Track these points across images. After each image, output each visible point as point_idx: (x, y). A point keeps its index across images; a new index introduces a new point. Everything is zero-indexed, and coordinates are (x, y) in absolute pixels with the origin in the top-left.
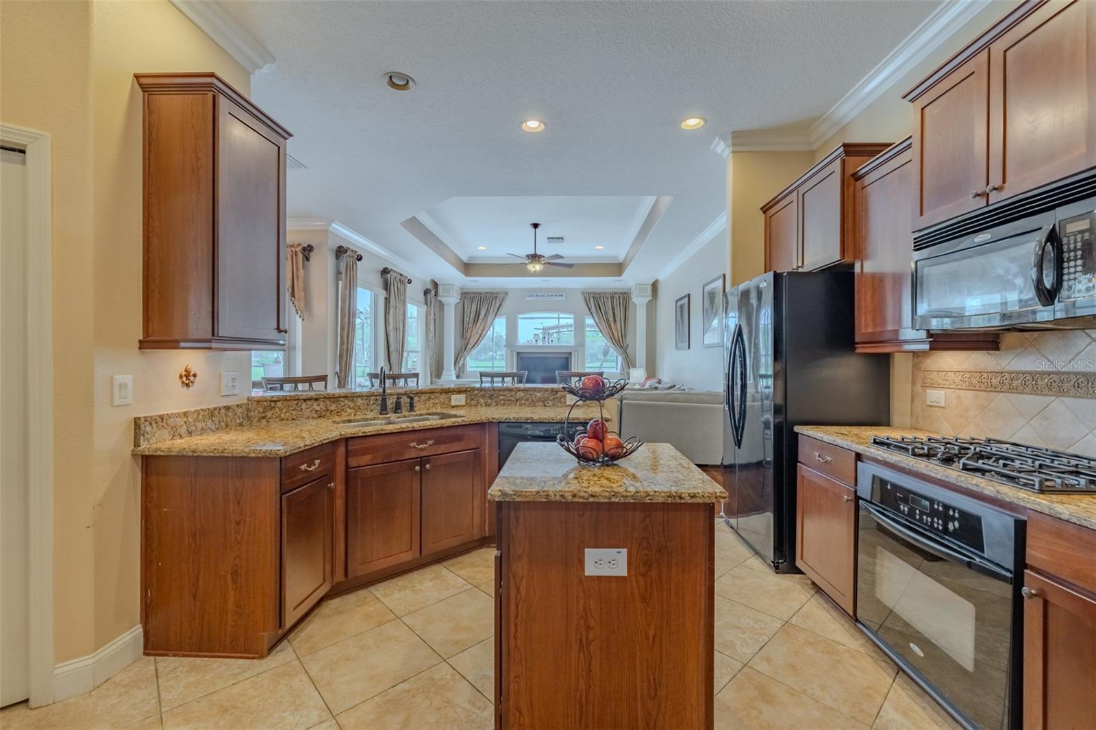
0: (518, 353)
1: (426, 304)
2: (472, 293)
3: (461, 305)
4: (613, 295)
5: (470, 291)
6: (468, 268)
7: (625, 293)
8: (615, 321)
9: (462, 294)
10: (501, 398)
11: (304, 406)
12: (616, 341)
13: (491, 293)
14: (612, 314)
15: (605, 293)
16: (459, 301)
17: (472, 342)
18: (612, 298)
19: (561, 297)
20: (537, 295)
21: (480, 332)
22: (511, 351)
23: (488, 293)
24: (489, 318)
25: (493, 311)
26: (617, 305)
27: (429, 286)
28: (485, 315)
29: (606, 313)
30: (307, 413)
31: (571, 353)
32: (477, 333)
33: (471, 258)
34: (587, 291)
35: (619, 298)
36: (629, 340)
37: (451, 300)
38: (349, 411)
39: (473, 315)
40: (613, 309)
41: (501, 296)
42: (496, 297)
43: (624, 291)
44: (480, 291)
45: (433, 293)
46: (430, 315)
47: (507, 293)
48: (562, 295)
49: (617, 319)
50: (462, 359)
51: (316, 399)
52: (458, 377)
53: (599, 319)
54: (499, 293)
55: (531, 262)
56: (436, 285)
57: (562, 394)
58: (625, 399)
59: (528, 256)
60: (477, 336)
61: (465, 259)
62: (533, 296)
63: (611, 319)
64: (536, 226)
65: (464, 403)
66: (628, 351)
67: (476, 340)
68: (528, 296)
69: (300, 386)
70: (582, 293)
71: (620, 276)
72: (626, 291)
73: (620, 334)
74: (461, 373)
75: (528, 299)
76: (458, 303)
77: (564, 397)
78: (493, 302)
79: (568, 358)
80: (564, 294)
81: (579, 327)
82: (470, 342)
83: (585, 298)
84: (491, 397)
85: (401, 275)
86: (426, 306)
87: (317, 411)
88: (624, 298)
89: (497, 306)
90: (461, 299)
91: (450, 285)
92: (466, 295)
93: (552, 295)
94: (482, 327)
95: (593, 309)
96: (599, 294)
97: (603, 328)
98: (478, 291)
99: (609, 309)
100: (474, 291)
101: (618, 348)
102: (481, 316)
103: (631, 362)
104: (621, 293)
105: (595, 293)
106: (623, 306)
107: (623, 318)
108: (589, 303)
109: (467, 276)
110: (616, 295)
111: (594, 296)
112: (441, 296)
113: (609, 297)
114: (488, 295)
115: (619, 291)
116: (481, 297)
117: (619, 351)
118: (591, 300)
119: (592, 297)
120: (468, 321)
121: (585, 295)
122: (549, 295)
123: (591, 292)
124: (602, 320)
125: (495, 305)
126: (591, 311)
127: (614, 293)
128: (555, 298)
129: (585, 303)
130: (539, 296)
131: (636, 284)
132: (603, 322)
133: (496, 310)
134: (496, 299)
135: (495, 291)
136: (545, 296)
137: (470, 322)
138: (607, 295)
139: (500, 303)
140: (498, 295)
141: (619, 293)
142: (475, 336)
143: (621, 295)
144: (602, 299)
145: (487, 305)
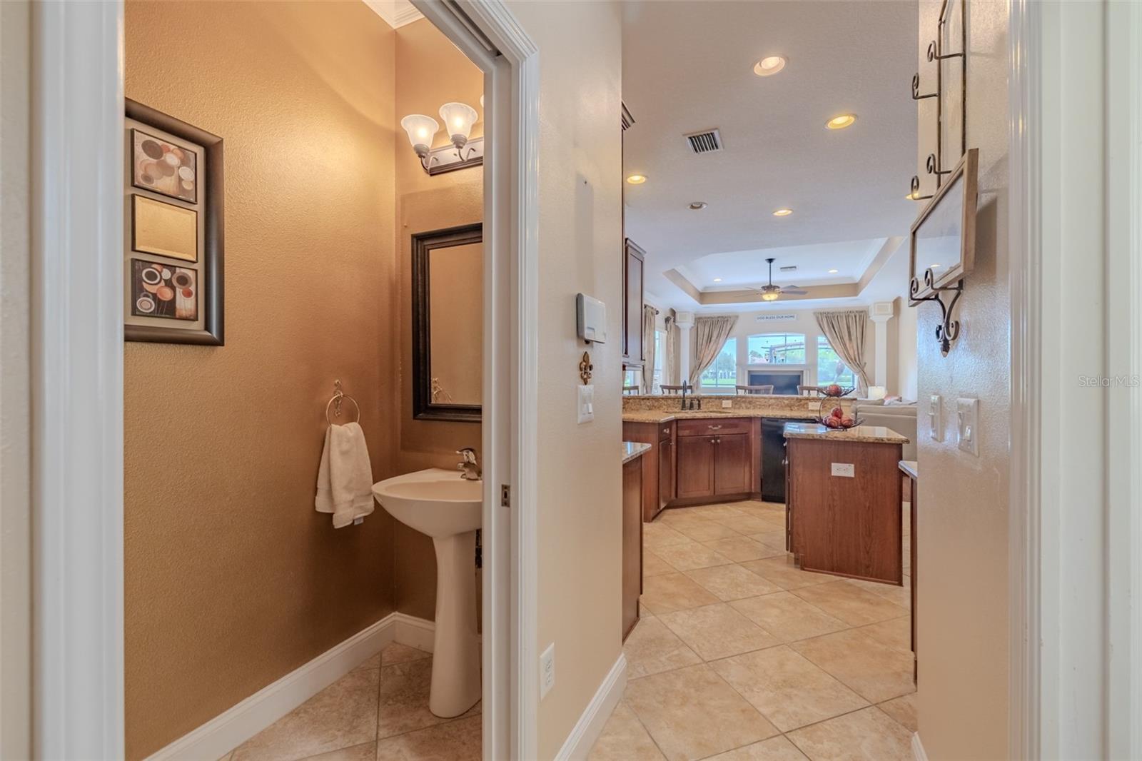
0: (749, 371)
1: (666, 329)
2: (705, 318)
3: (695, 329)
4: (848, 314)
5: (703, 316)
6: (703, 296)
7: (862, 312)
8: (850, 339)
9: (696, 319)
10: (758, 403)
11: (642, 402)
12: (852, 359)
13: (722, 317)
14: (847, 334)
15: (839, 313)
16: (693, 325)
17: (705, 361)
19: (792, 318)
20: (767, 318)
21: (712, 353)
22: (742, 370)
23: (719, 317)
24: (721, 339)
25: (725, 333)
26: (852, 323)
27: (669, 315)
28: (717, 338)
29: (840, 332)
30: (644, 407)
31: (802, 371)
32: (709, 353)
33: (706, 288)
34: (819, 312)
35: (855, 316)
36: (866, 359)
37: (686, 325)
38: (664, 407)
39: (705, 338)
40: (848, 328)
41: (732, 319)
42: (727, 320)
43: (861, 310)
44: (712, 316)
45: (672, 320)
46: (670, 339)
47: (737, 317)
48: (793, 316)
49: (853, 337)
50: (696, 376)
51: (648, 399)
53: (833, 338)
54: (730, 317)
55: (767, 293)
56: (673, 313)
57: (806, 401)
58: (860, 411)
59: (763, 287)
60: (710, 356)
61: (700, 289)
62: (763, 318)
63: (846, 338)
64: (770, 261)
65: (730, 406)
66: (865, 370)
67: (708, 360)
68: (758, 318)
69: (632, 391)
70: (814, 313)
71: (856, 295)
73: (856, 353)
75: (758, 321)
76: (692, 327)
77: (807, 404)
78: (725, 326)
79: (799, 376)
80: (795, 316)
81: (811, 347)
82: (703, 361)
83: (818, 318)
84: (750, 403)
85: (652, 308)
86: (667, 332)
87: (648, 406)
88: (860, 316)
89: (728, 328)
90: (695, 324)
91: (686, 312)
92: (699, 320)
93: (783, 317)
94: (714, 347)
95: (826, 329)
96: (833, 313)
97: (837, 346)
98: (709, 316)
99: (844, 328)
100: (707, 316)
101: (855, 367)
102: (713, 339)
103: (868, 380)
104: (857, 312)
105: (828, 313)
106: (860, 323)
107: (859, 336)
108: (821, 323)
109: (702, 304)
110: (851, 314)
111: (827, 316)
112: (678, 321)
113: (844, 316)
114: (720, 319)
115: (855, 310)
116: (713, 321)
117: (855, 369)
118: (824, 319)
119: (825, 317)
120: (701, 343)
121: (818, 315)
122: (779, 317)
123: (823, 313)
124: (836, 339)
125: (726, 328)
126: (824, 330)
127: (849, 312)
128: (785, 320)
129: (817, 323)
130: (769, 318)
131: (874, 302)
132: (838, 341)
133: (727, 332)
134: (727, 322)
135: (726, 316)
136: (776, 318)
137: (703, 343)
138: (841, 315)
139: (731, 325)
140: (729, 319)
141: (855, 312)
142: (708, 356)
143: (857, 314)
144: (836, 318)
145: (719, 328)
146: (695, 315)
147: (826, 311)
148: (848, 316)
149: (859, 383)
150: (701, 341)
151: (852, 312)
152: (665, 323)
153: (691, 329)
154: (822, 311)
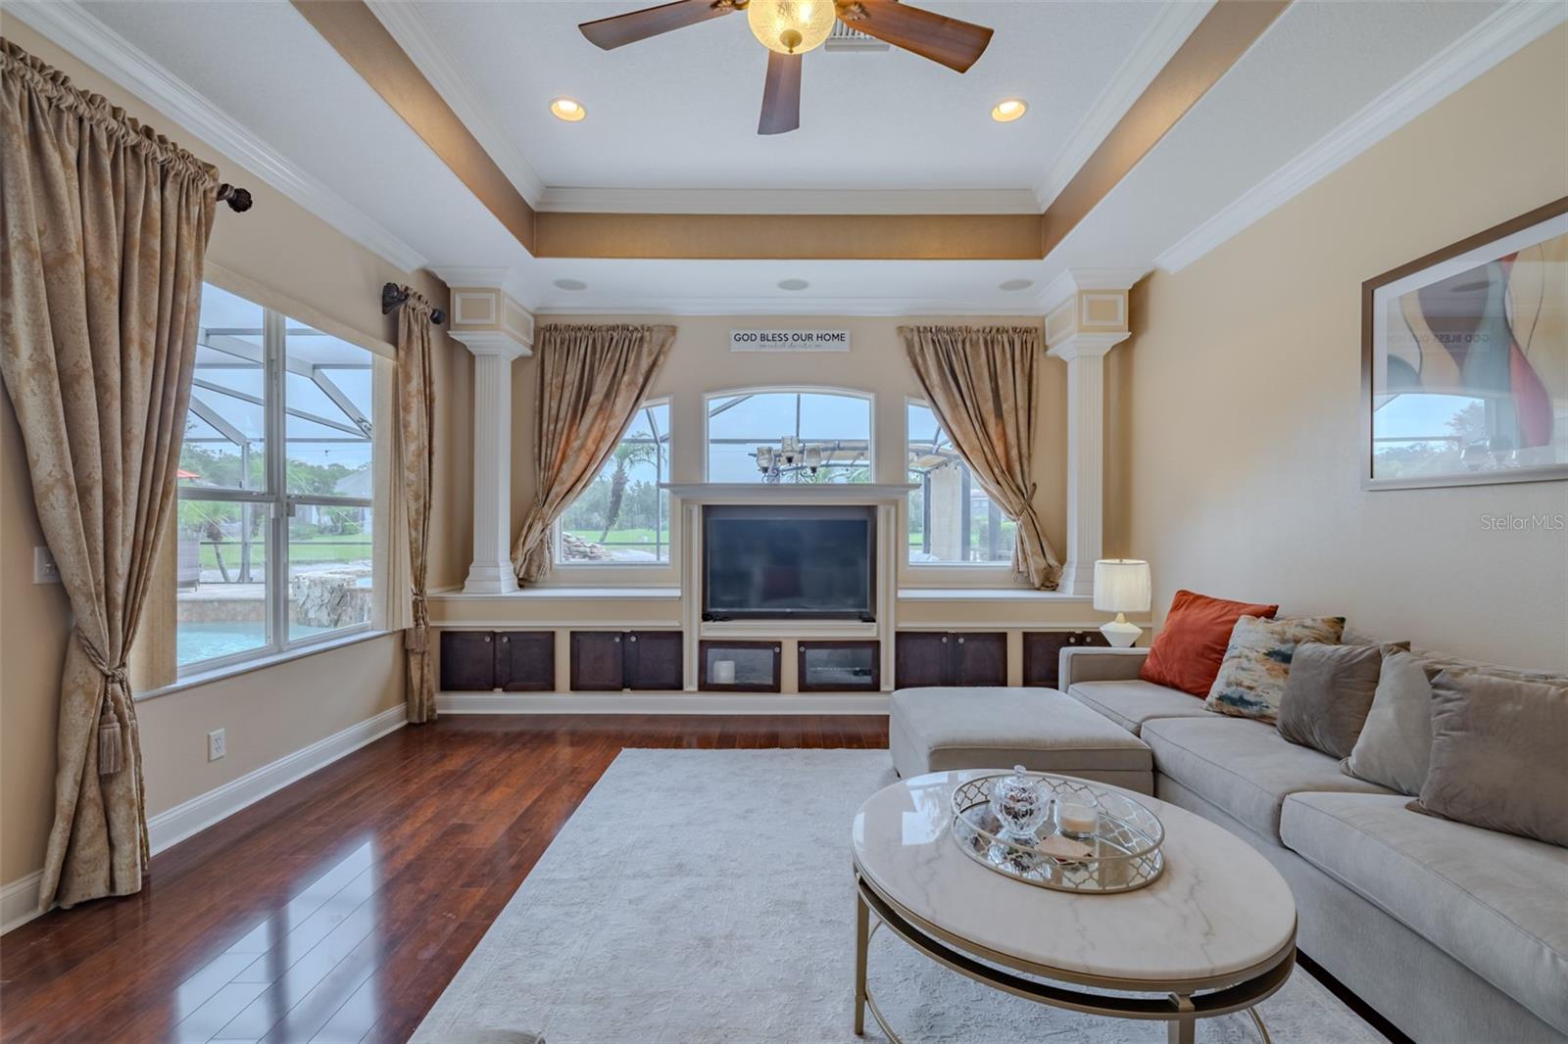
0: (707, 510)
1: (394, 340)
2: (568, 327)
3: (533, 369)
4: (992, 337)
5: (562, 322)
6: (537, 222)
7: (1027, 331)
8: (999, 414)
9: (537, 331)
12: (1001, 471)
13: (625, 328)
14: (990, 395)
15: (968, 330)
17: (568, 475)
18: (989, 344)
19: (834, 345)
20: (764, 338)
21: (590, 445)
22: (684, 501)
23: (614, 328)
24: (619, 402)
25: (632, 383)
26: (1004, 365)
28: (607, 396)
29: (972, 388)
31: (874, 508)
32: (582, 447)
33: (549, 189)
34: (912, 324)
35: (1012, 344)
36: (1041, 471)
37: (498, 346)
39: (569, 395)
40: (993, 375)
41: (658, 337)
42: (642, 339)
43: (1026, 324)
44: (595, 322)
45: (421, 305)
46: (408, 378)
47: (673, 330)
48: (840, 337)
49: (1007, 407)
50: (538, 527)
52: (524, 582)
54: (649, 329)
56: (443, 291)
60: (583, 460)
61: (529, 194)
62: (751, 338)
63: (988, 407)
66: (1038, 500)
67: (577, 473)
68: (738, 338)
70: (900, 329)
71: (1039, 256)
72: (1030, 324)
73: (1014, 453)
74: (534, 569)
75: (736, 346)
76: (524, 357)
78: (632, 357)
79: (865, 522)
80: (847, 337)
82: (563, 474)
83: (910, 345)
86: (390, 348)
88: (1024, 343)
89: (645, 366)
90: (533, 348)
92: (548, 335)
93: (810, 337)
94: (596, 429)
95: (934, 376)
96: (950, 332)
97: (965, 434)
98: (586, 322)
99: (980, 377)
100: (574, 322)
101: (1009, 493)
102: (596, 398)
103: (1045, 536)
104: (1015, 330)
105: (939, 330)
106: (1023, 369)
107: (1022, 402)
108: (920, 361)
109: (536, 253)
110: (999, 337)
111: (935, 338)
112: (458, 325)
113: (981, 341)
114: (615, 334)
115: (1008, 324)
116: (594, 340)
117: (1011, 502)
118: (928, 348)
119: (930, 341)
120: (554, 412)
121: (909, 336)
122: (800, 337)
123: (925, 328)
124: (962, 409)
125: (637, 364)
126: (927, 382)
127: (994, 331)
128: (818, 346)
129: (908, 359)
130: (770, 338)
131: (1081, 293)
132: (965, 416)
133: (641, 380)
134: (640, 347)
135: (637, 324)
136: (790, 339)
137: (562, 415)
138: (974, 337)
139: (653, 357)
140: (647, 334)
141: (1011, 330)
142: (577, 456)
143: (1016, 337)
144: (960, 346)
145: (614, 365)
146: (535, 316)
147: (929, 323)
148: (992, 342)
149: (1022, 543)
150: (554, 405)
151: (1003, 332)
152: (384, 312)
153: (518, 364)
154: (922, 323)
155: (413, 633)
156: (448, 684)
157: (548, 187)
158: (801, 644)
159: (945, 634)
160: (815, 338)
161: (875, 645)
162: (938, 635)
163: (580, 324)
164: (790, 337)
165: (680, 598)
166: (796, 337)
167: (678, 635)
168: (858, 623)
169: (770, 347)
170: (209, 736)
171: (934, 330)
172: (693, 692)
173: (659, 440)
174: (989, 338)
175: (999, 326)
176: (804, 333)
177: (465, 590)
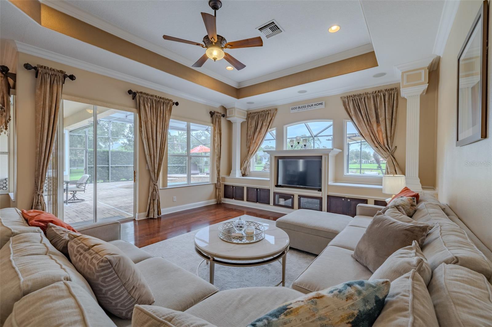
0: (277, 157)
1: (213, 123)
3: (247, 123)
4: (376, 94)
5: (252, 112)
6: (239, 92)
7: (392, 89)
8: (378, 122)
9: (247, 115)
12: (379, 143)
13: (265, 111)
14: (374, 115)
15: (367, 94)
19: (320, 106)
20: (299, 108)
21: (257, 142)
22: (271, 155)
23: (262, 111)
24: (263, 130)
25: (266, 125)
26: (381, 104)
27: (217, 110)
28: (261, 128)
29: (367, 115)
31: (321, 156)
34: (345, 95)
35: (384, 96)
36: (396, 142)
39: (253, 129)
40: (376, 109)
41: (272, 112)
42: (269, 113)
44: (259, 110)
47: (276, 110)
48: (321, 104)
49: (381, 119)
50: (246, 162)
52: (244, 175)
53: (359, 122)
54: (270, 110)
56: (225, 109)
62: (296, 108)
63: (373, 120)
66: (396, 155)
68: (292, 109)
70: (341, 98)
72: (393, 87)
73: (385, 137)
74: (246, 172)
76: (244, 122)
78: (266, 118)
80: (324, 104)
82: (251, 149)
83: (344, 103)
88: (390, 95)
89: (269, 120)
90: (246, 119)
92: (249, 115)
93: (312, 105)
94: (258, 137)
95: (352, 113)
96: (359, 96)
97: (363, 130)
98: (257, 111)
99: (371, 110)
101: (381, 150)
102: (258, 130)
103: (398, 166)
104: (386, 90)
105: (354, 96)
106: (389, 104)
107: (388, 118)
108: (348, 108)
109: (238, 98)
110: (379, 94)
111: (353, 99)
112: (228, 117)
113: (372, 96)
114: (263, 113)
115: (383, 89)
116: (258, 115)
117: (383, 154)
118: (350, 102)
119: (351, 100)
120: (250, 134)
121: (344, 100)
122: (309, 106)
123: (350, 96)
124: (363, 122)
125: (267, 120)
126: (350, 114)
127: (377, 92)
128: (314, 108)
129: (343, 107)
130: (301, 107)
131: (403, 73)
132: (364, 124)
133: (268, 124)
134: (268, 115)
135: (267, 109)
136: (307, 107)
137: (251, 135)
138: (369, 95)
139: (271, 118)
140: (270, 112)
141: (384, 91)
142: (254, 145)
143: (386, 93)
144: (363, 100)
145: (262, 121)
146: (247, 111)
147: (350, 94)
148: (376, 97)
149: (387, 169)
150: (250, 132)
151: (381, 92)
152: (211, 117)
153: (242, 124)
154: (348, 95)
155: (217, 184)
156: (226, 196)
157: (239, 83)
158: (299, 196)
159: (344, 198)
160: (314, 105)
161: (321, 199)
162: (341, 198)
163: (255, 112)
164: (306, 106)
165: (269, 180)
166: (308, 106)
167: (269, 190)
168: (317, 191)
169: (301, 110)
170: (173, 198)
171: (353, 96)
172: (272, 205)
173: (313, 136)
174: (375, 95)
175: (379, 90)
176: (310, 104)
177: (230, 176)
